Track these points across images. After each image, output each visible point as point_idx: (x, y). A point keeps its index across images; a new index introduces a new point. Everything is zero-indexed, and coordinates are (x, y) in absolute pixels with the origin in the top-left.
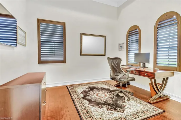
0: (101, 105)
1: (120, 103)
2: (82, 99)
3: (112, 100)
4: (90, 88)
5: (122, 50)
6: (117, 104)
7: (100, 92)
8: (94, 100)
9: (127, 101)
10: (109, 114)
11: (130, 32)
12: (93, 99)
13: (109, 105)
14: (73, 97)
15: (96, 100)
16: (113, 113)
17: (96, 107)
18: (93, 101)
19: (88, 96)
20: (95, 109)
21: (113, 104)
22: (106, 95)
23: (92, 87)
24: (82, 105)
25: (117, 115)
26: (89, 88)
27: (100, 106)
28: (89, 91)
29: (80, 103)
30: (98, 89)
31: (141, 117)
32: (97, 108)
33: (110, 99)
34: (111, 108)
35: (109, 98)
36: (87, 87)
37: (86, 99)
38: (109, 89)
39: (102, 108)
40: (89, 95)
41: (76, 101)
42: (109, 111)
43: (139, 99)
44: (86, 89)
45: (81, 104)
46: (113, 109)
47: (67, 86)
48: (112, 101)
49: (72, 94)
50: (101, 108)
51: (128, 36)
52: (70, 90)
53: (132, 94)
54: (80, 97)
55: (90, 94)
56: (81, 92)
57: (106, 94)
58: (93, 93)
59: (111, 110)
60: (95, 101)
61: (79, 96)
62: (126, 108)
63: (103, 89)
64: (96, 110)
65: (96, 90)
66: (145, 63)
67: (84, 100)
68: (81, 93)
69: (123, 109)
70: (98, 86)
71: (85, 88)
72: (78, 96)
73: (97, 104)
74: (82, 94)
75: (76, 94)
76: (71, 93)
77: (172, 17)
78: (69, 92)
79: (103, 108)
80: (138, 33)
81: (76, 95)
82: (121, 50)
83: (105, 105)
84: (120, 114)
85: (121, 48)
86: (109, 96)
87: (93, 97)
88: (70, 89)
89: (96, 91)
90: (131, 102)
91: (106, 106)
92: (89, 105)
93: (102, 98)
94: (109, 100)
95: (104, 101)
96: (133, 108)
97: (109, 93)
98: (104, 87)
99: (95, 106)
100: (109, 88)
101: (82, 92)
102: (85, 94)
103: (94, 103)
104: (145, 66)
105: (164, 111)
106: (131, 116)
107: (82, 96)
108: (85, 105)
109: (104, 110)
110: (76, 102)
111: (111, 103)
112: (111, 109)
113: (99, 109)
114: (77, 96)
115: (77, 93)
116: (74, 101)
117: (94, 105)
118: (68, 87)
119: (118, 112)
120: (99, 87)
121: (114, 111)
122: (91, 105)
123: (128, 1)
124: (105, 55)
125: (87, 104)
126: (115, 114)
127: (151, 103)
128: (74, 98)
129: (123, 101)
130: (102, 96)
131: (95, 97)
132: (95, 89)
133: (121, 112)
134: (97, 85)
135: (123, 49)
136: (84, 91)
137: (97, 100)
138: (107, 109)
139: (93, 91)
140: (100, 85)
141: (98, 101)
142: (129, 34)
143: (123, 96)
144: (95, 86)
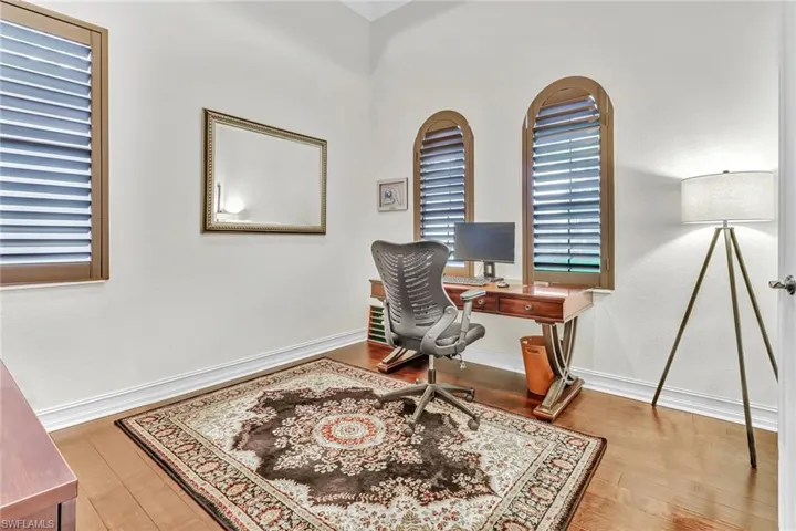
0: (378, 485)
1: (449, 449)
2: (259, 480)
3: (409, 443)
4: (268, 403)
5: (392, 210)
6: (439, 456)
7: (335, 417)
8: (331, 470)
9: (469, 434)
10: (445, 524)
11: (428, 134)
12: (319, 462)
13: (413, 471)
14: (199, 482)
15: (338, 463)
16: (454, 510)
17: (361, 504)
18: (330, 476)
19: (282, 451)
20: (363, 515)
21: (426, 465)
22: (370, 426)
23: (279, 396)
24: (281, 516)
25: (478, 516)
26: (264, 406)
27: (376, 494)
28: (277, 422)
29: (263, 507)
30: (315, 400)
31: (559, 490)
32: (370, 508)
33: (401, 443)
34: (428, 485)
35: (394, 437)
36: (251, 400)
37: (285, 474)
38: (368, 394)
39: (394, 502)
40: (289, 447)
41: (224, 501)
42: (431, 506)
43: (503, 413)
44: (253, 415)
45: (271, 515)
46: (442, 490)
47: (120, 424)
48: (415, 446)
49: (181, 467)
50: (389, 500)
51: (422, 152)
52: (155, 443)
53: (470, 397)
54: (245, 471)
55: (289, 437)
56: (229, 442)
57: (367, 416)
58: (301, 431)
59: (436, 499)
60: (337, 473)
61: (234, 465)
62: (488, 468)
63: (339, 395)
64: (372, 521)
65: (309, 409)
66: (492, 264)
67: (277, 483)
68: (235, 446)
69: (478, 473)
70: (308, 386)
71: (242, 410)
72: (222, 466)
73: (355, 483)
74: (245, 448)
75: (208, 460)
76: (172, 457)
77: (583, 97)
78: (153, 455)
79: (397, 499)
80: (461, 144)
81: (214, 466)
82: (387, 208)
83: (394, 478)
84: (485, 507)
85: (388, 201)
86: (388, 426)
87: (313, 452)
88: (149, 438)
89: (311, 411)
90: (486, 431)
91: (403, 483)
92: (316, 503)
93: (360, 447)
94: (398, 447)
95: (380, 456)
96: (510, 460)
97: (378, 408)
98: (341, 387)
99: (352, 502)
100: (362, 385)
101: (237, 440)
102: (259, 442)
103: (340, 485)
104: (493, 275)
105: (604, 441)
106: (526, 497)
107: (251, 460)
108: (298, 513)
109: (406, 507)
110: (235, 511)
111: (416, 461)
112: (434, 489)
113: (379, 509)
114: (218, 473)
115: (211, 453)
116: (215, 510)
117: (342, 496)
118: (132, 424)
119: (470, 496)
120: (318, 392)
121: (453, 499)
122: (328, 503)
123: (411, 3)
124: (324, 233)
125: (306, 505)
126: (467, 515)
127: (548, 421)
128: (208, 488)
129: (452, 436)
130: (358, 435)
131: (326, 452)
132: (303, 404)
133: (483, 493)
134: (300, 380)
135: (398, 208)
136: (248, 428)
137: (345, 464)
138: (419, 498)
139: (298, 418)
140: (316, 381)
141: (351, 467)
142: (425, 143)
143: (440, 411)
144: (290, 385)
